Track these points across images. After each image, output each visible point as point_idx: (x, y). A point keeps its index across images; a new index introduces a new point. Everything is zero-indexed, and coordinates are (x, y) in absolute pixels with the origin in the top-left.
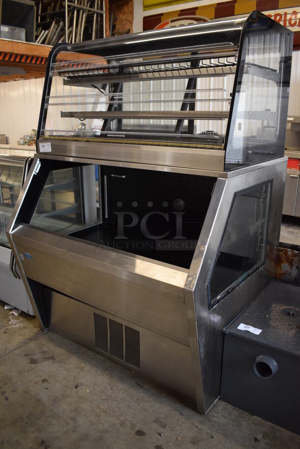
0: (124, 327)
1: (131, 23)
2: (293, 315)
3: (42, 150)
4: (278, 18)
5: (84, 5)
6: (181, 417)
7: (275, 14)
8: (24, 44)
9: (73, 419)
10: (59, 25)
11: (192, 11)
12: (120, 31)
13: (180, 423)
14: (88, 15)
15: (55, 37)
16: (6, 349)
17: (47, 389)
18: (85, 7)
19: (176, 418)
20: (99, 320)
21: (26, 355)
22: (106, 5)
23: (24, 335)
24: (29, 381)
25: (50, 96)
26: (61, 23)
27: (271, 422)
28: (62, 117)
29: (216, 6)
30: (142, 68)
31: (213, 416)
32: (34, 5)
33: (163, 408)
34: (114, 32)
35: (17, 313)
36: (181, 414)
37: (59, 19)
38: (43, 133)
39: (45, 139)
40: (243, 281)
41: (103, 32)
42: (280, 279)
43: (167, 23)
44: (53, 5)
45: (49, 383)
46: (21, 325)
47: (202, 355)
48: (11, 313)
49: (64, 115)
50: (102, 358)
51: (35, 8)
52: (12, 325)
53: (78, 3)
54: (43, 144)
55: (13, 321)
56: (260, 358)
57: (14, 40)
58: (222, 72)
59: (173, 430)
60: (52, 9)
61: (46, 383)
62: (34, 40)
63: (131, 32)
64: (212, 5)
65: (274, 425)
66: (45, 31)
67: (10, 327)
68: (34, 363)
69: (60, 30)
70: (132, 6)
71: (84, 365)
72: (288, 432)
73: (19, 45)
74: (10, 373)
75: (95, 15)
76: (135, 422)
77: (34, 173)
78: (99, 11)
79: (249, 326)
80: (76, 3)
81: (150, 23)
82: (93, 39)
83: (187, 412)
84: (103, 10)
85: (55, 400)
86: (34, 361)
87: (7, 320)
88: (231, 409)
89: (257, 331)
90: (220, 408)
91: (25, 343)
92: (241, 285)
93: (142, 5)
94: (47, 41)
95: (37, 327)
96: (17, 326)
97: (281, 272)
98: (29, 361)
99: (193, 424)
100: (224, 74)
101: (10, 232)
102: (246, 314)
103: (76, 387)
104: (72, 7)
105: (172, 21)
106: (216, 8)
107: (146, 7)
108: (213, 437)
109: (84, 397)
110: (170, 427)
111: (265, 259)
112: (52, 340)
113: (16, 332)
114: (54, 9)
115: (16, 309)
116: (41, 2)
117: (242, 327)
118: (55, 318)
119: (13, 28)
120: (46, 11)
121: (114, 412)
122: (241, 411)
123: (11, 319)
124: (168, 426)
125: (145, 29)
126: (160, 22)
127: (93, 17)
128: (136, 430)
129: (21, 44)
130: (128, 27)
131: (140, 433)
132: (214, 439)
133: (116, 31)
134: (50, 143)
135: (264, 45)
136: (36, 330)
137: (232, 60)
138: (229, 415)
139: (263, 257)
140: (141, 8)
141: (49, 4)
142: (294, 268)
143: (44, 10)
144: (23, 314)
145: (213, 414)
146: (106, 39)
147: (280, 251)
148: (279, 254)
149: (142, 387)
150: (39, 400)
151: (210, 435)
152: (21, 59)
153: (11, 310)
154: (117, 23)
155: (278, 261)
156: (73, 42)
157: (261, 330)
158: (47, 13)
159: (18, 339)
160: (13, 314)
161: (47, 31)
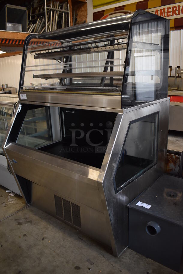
0: (71, 203)
1: (86, 17)
2: (173, 196)
3: (22, 98)
4: (175, 9)
5: (57, 8)
6: (103, 258)
7: (173, 7)
8: (21, 34)
9: (39, 259)
10: (42, 20)
11: (122, 8)
12: (80, 22)
13: (102, 262)
14: (59, 14)
15: (40, 28)
16: (5, 216)
17: (25, 240)
18: (57, 9)
19: (100, 259)
20: (58, 199)
21: (16, 220)
22: (70, 7)
23: (16, 208)
24: (16, 235)
25: (26, 66)
26: (43, 20)
27: (159, 263)
28: (34, 78)
29: (136, 4)
30: (93, 45)
31: (123, 258)
32: (26, 9)
33: (92, 253)
34: (76, 23)
35: (13, 194)
36: (104, 256)
37: (43, 17)
38: (22, 88)
39: (23, 92)
40: (140, 175)
41: (69, 23)
42: (169, 173)
43: (107, 16)
44: (38, 9)
45: (27, 237)
46: (15, 202)
47: (113, 222)
48: (10, 194)
49: (35, 77)
50: (60, 222)
51: (27, 11)
52: (9, 202)
53: (53, 7)
54: (22, 95)
55: (10, 200)
56: (150, 223)
57: (15, 32)
58: (122, 48)
59: (97, 267)
60: (38, 11)
61: (25, 236)
62: (27, 31)
63: (86, 22)
64: (134, 3)
65: (160, 265)
66: (33, 25)
67: (8, 203)
68: (20, 225)
69: (43, 24)
70: (86, 7)
71: (49, 226)
72: (169, 269)
73: (18, 34)
74: (5, 230)
75: (64, 14)
76: (75, 261)
77: (17, 112)
78: (66, 11)
79: (143, 203)
80: (52, 7)
81: (97, 16)
82: (63, 28)
83: (108, 255)
84: (68, 10)
85: (30, 247)
86: (20, 224)
87: (7, 199)
88: (135, 254)
89: (148, 206)
90: (128, 253)
91: (16, 213)
92: (139, 178)
93: (92, 6)
94: (34, 31)
95: (24, 203)
96: (12, 203)
97: (169, 169)
98: (17, 224)
99: (110, 263)
100: (123, 49)
101: (4, 147)
102: (143, 195)
103: (43, 239)
104: (49, 10)
105: (110, 15)
106: (136, 5)
107: (95, 7)
108: (121, 271)
109: (46, 246)
110: (96, 265)
111: (157, 161)
112: (31, 211)
113: (11, 206)
114: (39, 11)
115: (13, 192)
116: (31, 7)
117: (139, 204)
118: (34, 198)
119: (14, 24)
120: (35, 13)
121: (63, 255)
122: (141, 255)
123: (9, 198)
124: (95, 264)
125: (94, 20)
126: (103, 16)
127: (63, 14)
128: (75, 266)
129: (18, 33)
130: (84, 19)
131: (77, 268)
132: (121, 273)
133: (77, 22)
134: (26, 94)
135: (157, 28)
136: (23, 204)
137: (125, 40)
138: (133, 258)
139: (155, 160)
140: (92, 8)
141: (36, 8)
142: (177, 166)
143: (33, 12)
144: (17, 195)
145: (123, 257)
146: (70, 28)
147: (168, 155)
148: (167, 158)
149: (82, 240)
150: (20, 247)
151: (120, 270)
152: (19, 42)
153: (10, 193)
154: (78, 18)
155: (167, 162)
156: (51, 31)
157: (151, 206)
158: (35, 14)
159: (12, 210)
160: (11, 195)
161: (34, 25)
